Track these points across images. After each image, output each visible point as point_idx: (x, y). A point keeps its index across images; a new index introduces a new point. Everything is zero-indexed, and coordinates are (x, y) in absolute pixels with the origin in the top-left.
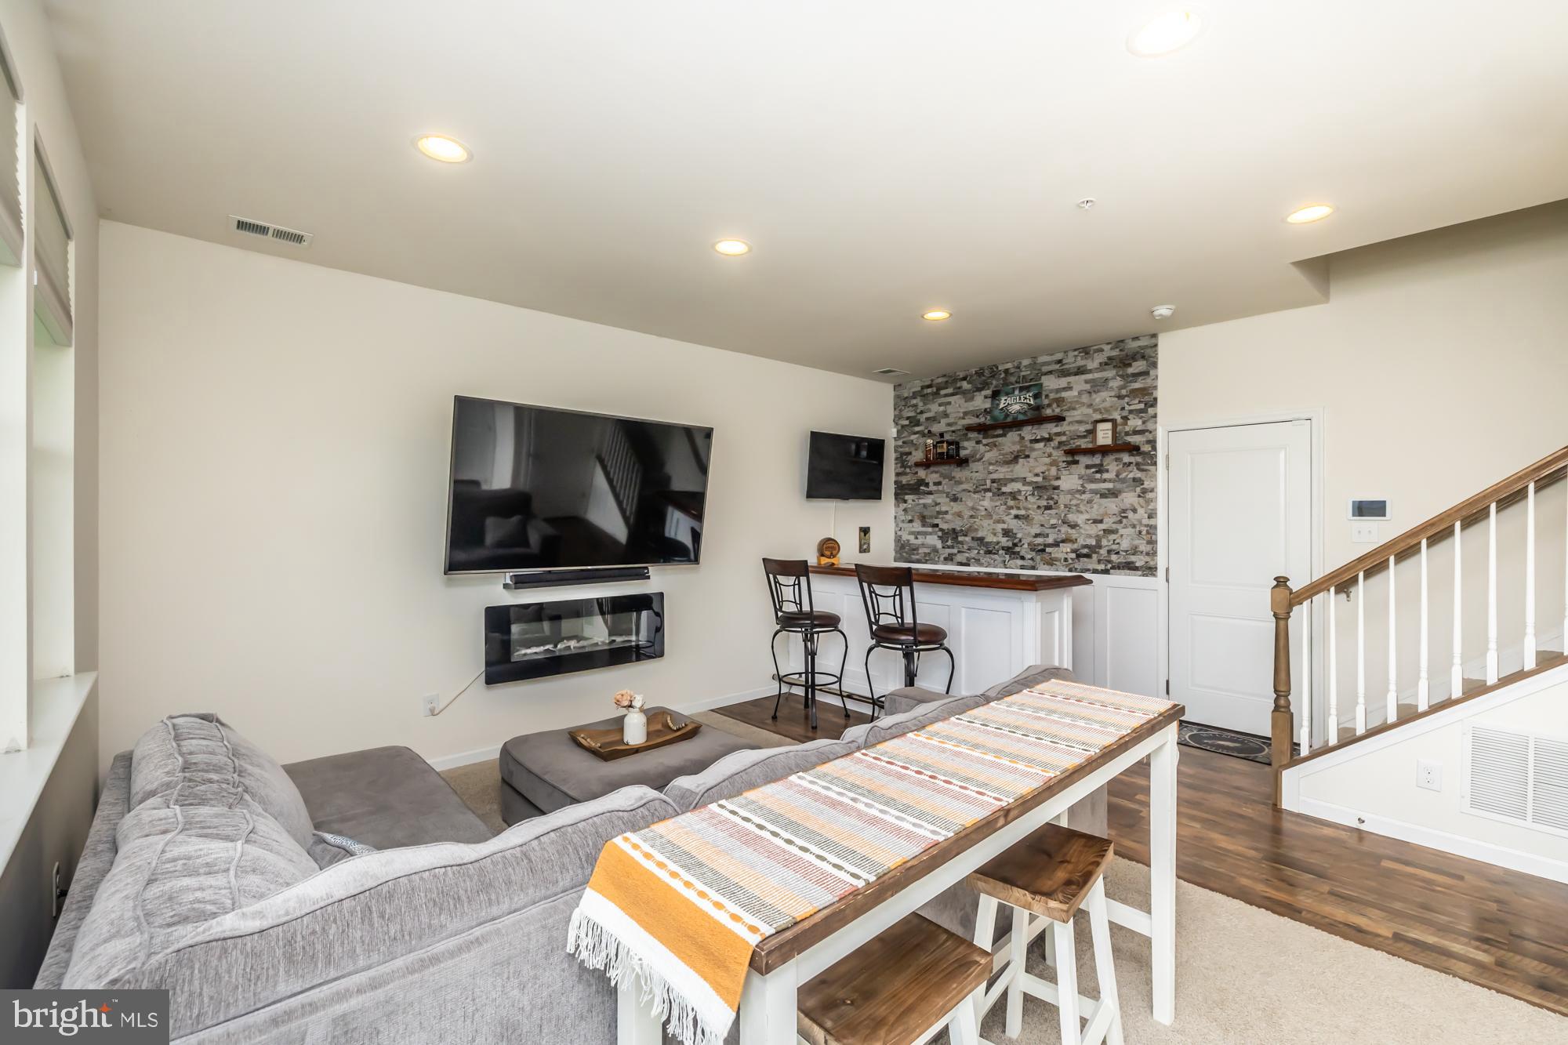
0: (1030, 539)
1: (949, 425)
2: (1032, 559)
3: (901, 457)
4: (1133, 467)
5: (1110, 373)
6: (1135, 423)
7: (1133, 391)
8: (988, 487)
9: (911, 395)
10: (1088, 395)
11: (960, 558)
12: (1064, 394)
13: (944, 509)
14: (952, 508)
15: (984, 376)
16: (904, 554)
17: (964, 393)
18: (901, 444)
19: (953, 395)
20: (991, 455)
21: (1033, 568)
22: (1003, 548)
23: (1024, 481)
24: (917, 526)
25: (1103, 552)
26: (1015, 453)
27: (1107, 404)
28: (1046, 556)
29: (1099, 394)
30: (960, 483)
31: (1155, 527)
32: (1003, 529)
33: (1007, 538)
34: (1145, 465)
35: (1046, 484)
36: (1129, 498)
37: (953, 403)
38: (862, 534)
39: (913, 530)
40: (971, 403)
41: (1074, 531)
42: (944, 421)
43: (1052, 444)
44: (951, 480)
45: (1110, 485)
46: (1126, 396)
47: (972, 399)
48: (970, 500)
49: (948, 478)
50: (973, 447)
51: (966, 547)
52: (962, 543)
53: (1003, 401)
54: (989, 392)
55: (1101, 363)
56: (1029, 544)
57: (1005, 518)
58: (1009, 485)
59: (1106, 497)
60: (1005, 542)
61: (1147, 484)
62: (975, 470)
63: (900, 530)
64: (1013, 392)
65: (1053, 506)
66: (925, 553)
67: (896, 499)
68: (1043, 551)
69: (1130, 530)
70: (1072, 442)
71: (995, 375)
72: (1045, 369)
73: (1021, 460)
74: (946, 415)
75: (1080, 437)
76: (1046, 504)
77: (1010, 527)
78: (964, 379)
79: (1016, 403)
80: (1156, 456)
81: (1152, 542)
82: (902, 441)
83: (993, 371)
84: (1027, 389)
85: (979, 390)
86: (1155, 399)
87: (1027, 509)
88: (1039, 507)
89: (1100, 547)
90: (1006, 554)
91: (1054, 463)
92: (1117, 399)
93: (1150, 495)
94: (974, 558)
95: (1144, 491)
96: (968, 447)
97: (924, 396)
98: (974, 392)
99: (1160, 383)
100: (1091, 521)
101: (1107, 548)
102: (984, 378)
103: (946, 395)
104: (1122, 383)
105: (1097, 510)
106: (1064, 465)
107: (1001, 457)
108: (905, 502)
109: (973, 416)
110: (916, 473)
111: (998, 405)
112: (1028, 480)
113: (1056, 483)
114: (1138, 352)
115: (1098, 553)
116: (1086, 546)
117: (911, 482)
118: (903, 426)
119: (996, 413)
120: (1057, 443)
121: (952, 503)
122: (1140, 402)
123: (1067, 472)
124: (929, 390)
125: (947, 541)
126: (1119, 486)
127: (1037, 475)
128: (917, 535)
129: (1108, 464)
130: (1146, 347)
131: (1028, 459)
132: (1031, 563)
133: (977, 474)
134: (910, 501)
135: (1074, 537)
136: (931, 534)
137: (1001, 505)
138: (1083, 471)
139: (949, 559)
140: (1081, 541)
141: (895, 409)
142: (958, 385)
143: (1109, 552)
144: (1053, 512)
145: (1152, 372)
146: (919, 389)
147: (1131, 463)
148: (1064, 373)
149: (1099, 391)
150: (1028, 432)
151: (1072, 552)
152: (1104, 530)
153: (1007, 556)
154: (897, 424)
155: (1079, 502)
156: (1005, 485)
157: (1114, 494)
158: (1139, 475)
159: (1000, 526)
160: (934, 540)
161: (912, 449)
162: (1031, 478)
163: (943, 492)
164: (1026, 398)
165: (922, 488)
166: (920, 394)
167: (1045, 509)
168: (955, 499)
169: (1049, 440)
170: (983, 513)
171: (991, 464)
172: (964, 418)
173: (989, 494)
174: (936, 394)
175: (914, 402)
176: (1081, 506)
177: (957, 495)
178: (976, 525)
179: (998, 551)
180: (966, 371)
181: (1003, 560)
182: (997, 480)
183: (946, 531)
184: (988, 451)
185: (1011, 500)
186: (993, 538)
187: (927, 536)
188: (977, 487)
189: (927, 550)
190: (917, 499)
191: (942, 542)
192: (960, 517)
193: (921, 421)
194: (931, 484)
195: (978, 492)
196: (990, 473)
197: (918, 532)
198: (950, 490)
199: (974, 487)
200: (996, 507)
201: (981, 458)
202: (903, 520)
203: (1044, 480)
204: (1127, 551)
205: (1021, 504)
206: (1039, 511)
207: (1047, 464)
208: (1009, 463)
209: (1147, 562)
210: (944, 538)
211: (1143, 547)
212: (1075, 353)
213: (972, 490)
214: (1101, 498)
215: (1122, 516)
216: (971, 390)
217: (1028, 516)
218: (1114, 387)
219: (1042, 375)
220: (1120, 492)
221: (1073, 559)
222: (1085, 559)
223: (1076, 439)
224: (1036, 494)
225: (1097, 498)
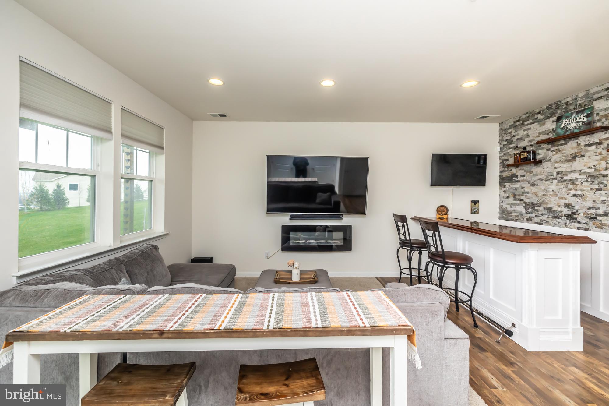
0: (585, 210)
1: (530, 141)
2: (587, 223)
3: (503, 162)
8: (555, 177)
9: (508, 127)
11: (536, 219)
13: (526, 190)
14: (532, 190)
15: (552, 109)
16: (504, 216)
17: (539, 121)
18: (503, 155)
19: (532, 123)
20: (557, 157)
21: (587, 229)
22: (565, 215)
23: (580, 172)
24: (511, 200)
26: (574, 155)
28: (596, 221)
30: (536, 175)
32: (565, 203)
33: (568, 209)
35: (598, 173)
37: (532, 128)
38: (473, 204)
39: (509, 202)
40: (543, 127)
42: (527, 140)
43: (602, 146)
44: (531, 174)
47: (544, 124)
48: (543, 185)
49: (529, 172)
50: (545, 153)
51: (540, 213)
52: (537, 211)
53: (564, 122)
54: (555, 118)
56: (584, 214)
57: (566, 196)
58: (569, 175)
60: (566, 211)
62: (545, 167)
63: (502, 202)
64: (571, 116)
65: (603, 188)
66: (515, 216)
67: (500, 185)
68: (595, 218)
71: (559, 107)
72: (596, 96)
73: (578, 159)
74: (528, 136)
76: (597, 187)
77: (570, 202)
78: (539, 113)
82: (503, 153)
83: (558, 105)
85: (549, 118)
87: (582, 190)
88: (592, 189)
90: (567, 219)
91: (604, 159)
94: (545, 220)
96: (541, 153)
97: (515, 127)
98: (545, 120)
102: (552, 110)
103: (528, 124)
107: (564, 158)
108: (505, 186)
109: (545, 134)
110: (511, 170)
111: (560, 125)
112: (583, 171)
113: (605, 173)
117: (508, 176)
118: (504, 145)
119: (559, 130)
120: (606, 145)
121: (532, 187)
124: (518, 123)
125: (528, 209)
127: (590, 168)
128: (511, 205)
131: (583, 158)
132: (584, 226)
133: (547, 169)
134: (507, 186)
136: (519, 205)
137: (564, 188)
139: (530, 220)
141: (500, 136)
142: (535, 117)
144: (603, 192)
146: (513, 123)
150: (583, 140)
153: (568, 221)
154: (501, 144)
156: (566, 175)
159: (562, 202)
160: (520, 208)
161: (509, 157)
162: (585, 170)
163: (526, 181)
165: (514, 179)
166: (514, 126)
167: (597, 191)
168: (533, 185)
169: (600, 143)
170: (551, 193)
171: (556, 162)
172: (539, 136)
173: (555, 182)
174: (522, 124)
175: (510, 131)
177: (535, 182)
178: (547, 200)
179: (561, 217)
180: (539, 108)
181: (564, 223)
182: (560, 173)
183: (528, 203)
184: (555, 155)
185: (571, 185)
186: (557, 209)
187: (517, 206)
188: (547, 177)
189: (517, 214)
190: (511, 185)
191: (525, 210)
192: (536, 195)
193: (514, 141)
194: (519, 176)
195: (548, 180)
196: (556, 169)
197: (512, 204)
198: (530, 180)
199: (546, 177)
200: (560, 190)
201: (550, 160)
202: (504, 197)
203: (596, 171)
205: (578, 187)
206: (592, 192)
207: (597, 160)
208: (569, 161)
210: (527, 207)
213: (544, 179)
216: (543, 119)
217: (584, 195)
219: (594, 101)
224: (589, 180)
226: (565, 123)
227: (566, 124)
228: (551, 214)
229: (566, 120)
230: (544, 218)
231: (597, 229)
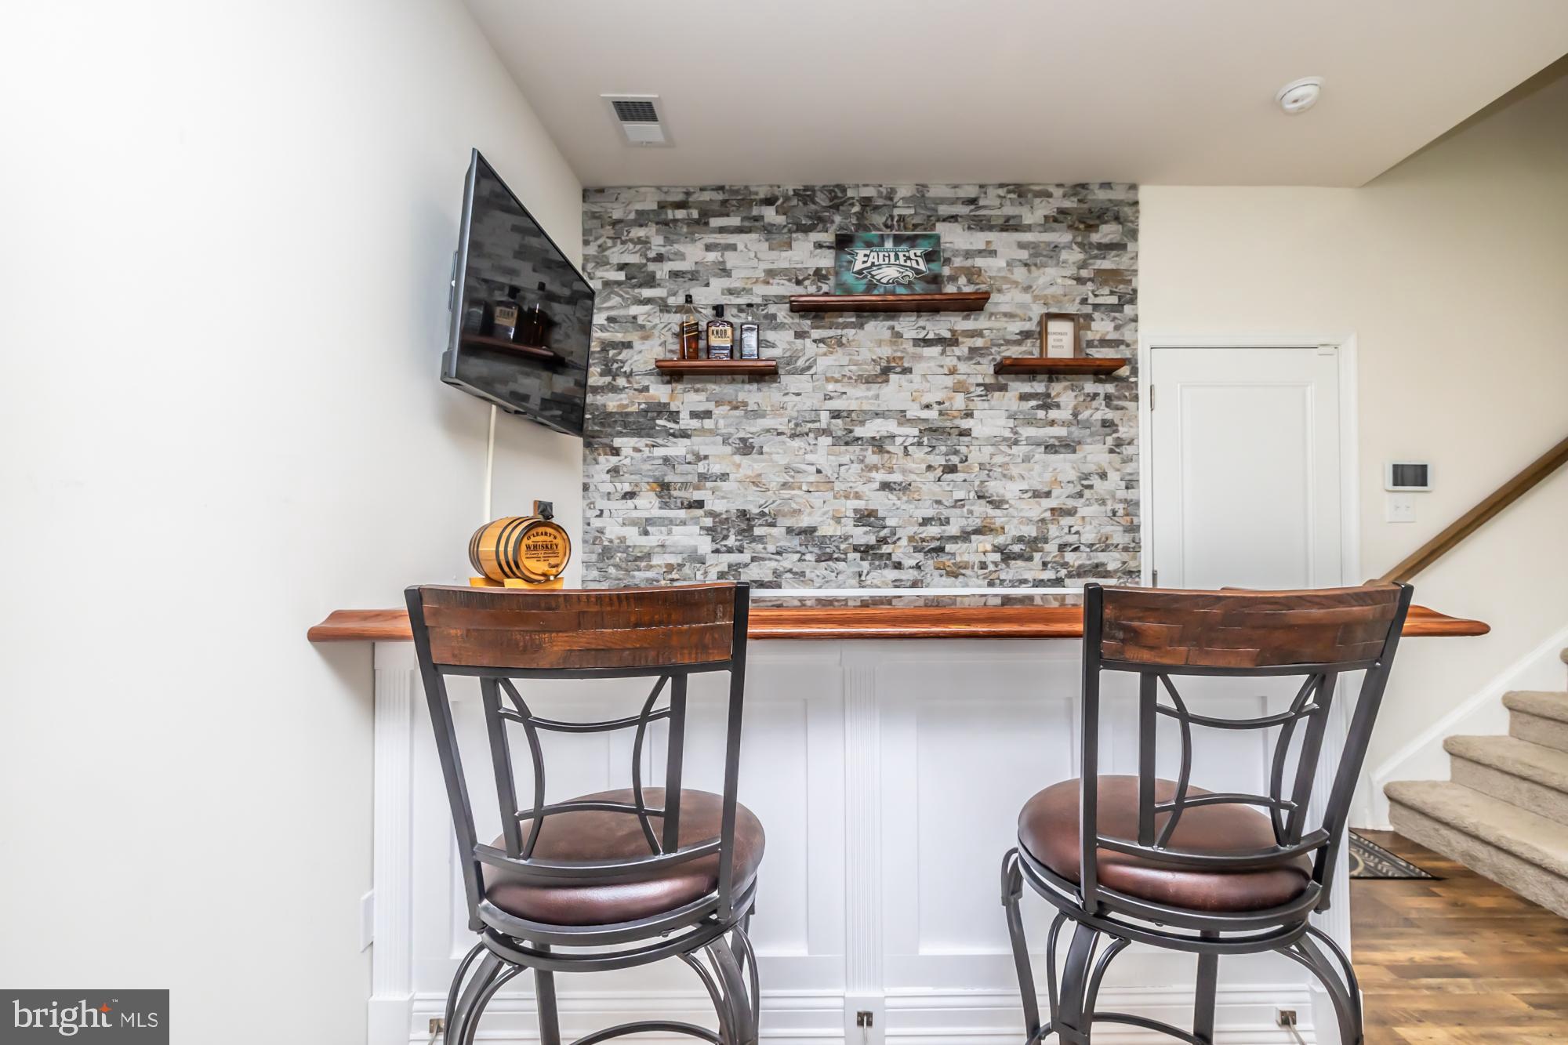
0: (912, 530)
1: (730, 292)
2: (918, 567)
4: (1100, 402)
5: (1063, 237)
6: (1102, 327)
7: (1099, 272)
8: (823, 425)
9: (631, 217)
10: (1024, 270)
12: (979, 262)
13: (716, 469)
14: (739, 466)
15: (814, 203)
16: (612, 570)
17: (768, 230)
18: (603, 321)
19: (740, 230)
20: (828, 362)
21: (915, 584)
22: (856, 549)
23: (902, 417)
24: (648, 504)
25: (1051, 548)
26: (884, 364)
27: (1059, 291)
28: (944, 558)
29: (1042, 270)
30: (758, 414)
31: (1137, 504)
32: (856, 511)
33: (865, 529)
34: (1119, 398)
35: (948, 424)
36: (1095, 454)
37: (740, 247)
39: (635, 514)
40: (784, 254)
41: (998, 512)
42: (717, 284)
43: (957, 351)
44: (735, 409)
45: (1061, 432)
46: (1090, 279)
47: (786, 246)
48: (781, 453)
49: (727, 404)
50: (789, 343)
51: (771, 548)
52: (761, 539)
53: (860, 258)
54: (828, 237)
55: (1046, 217)
56: (911, 539)
57: (860, 488)
58: (868, 424)
59: (1056, 452)
60: (860, 535)
61: (1123, 432)
62: (793, 391)
64: (882, 244)
65: (959, 465)
67: (589, 444)
68: (942, 550)
69: (1095, 509)
70: (994, 350)
71: (842, 204)
72: (944, 210)
73: (892, 377)
74: (725, 272)
75: (1008, 342)
76: (944, 463)
77: (871, 507)
79: (889, 265)
80: (1136, 383)
81: (1133, 529)
83: (836, 197)
84: (912, 241)
85: (806, 230)
86: (1135, 291)
87: (904, 472)
88: (930, 468)
89: (1046, 541)
90: (862, 559)
91: (959, 388)
92: (1075, 282)
93: (1128, 450)
94: (790, 571)
95: (1119, 443)
96: (781, 343)
97: (666, 223)
98: (790, 231)
99: (1142, 265)
100: (1030, 494)
101: (1058, 541)
102: (813, 207)
103: (722, 230)
104: (1082, 256)
105: (1040, 475)
106: (980, 390)
107: (853, 368)
108: (616, 452)
109: (790, 280)
110: (646, 389)
112: (909, 415)
113: (965, 424)
114: (1107, 209)
115: (1041, 550)
116: (1020, 539)
117: (633, 410)
119: (849, 278)
120: (966, 350)
121: (737, 458)
122: (1112, 293)
123: (986, 405)
124: (680, 214)
125: (726, 537)
126: (1076, 432)
127: (928, 407)
128: (645, 527)
129: (1058, 395)
130: (1119, 203)
131: (908, 376)
132: (913, 574)
133: (798, 399)
134: (624, 452)
135: (998, 522)
136: (683, 523)
137: (852, 462)
138: (1015, 405)
140: (1013, 530)
141: (586, 242)
142: (755, 211)
143: (1062, 548)
144: (958, 477)
145: (1130, 246)
146: (654, 206)
147: (1096, 395)
148: (980, 224)
149: (1044, 266)
150: (909, 326)
151: (994, 552)
152: (1052, 510)
153: (866, 565)
155: (1007, 459)
156: (862, 423)
157: (1068, 446)
158: (1110, 415)
160: (691, 536)
161: (634, 337)
162: (914, 412)
163: (713, 432)
164: (909, 258)
165: (658, 422)
167: (944, 472)
168: (746, 448)
169: (953, 342)
170: (812, 479)
171: (828, 380)
172: (768, 283)
173: (825, 441)
174: (701, 223)
175: (638, 232)
176: (1011, 466)
177: (751, 440)
178: (795, 502)
179: (846, 554)
180: (771, 186)
181: (854, 573)
182: (845, 414)
183: (724, 516)
184: (825, 355)
185: (874, 453)
186: (833, 528)
187: (675, 528)
188: (797, 425)
189: (673, 560)
190: (647, 445)
191: (713, 541)
192: (758, 486)
193: (658, 277)
194: (684, 416)
195: (801, 435)
196: (829, 399)
197: (647, 519)
198: (732, 430)
199: (792, 425)
200: (842, 468)
201: (809, 368)
202: (609, 493)
203: (942, 417)
204: (1093, 545)
205: (894, 461)
206: (931, 476)
207: (946, 388)
208: (869, 380)
209: (1124, 563)
210: (719, 530)
211: (1120, 538)
212: (1002, 192)
213: (786, 432)
214: (1045, 453)
215: (1083, 485)
216: (785, 226)
217: (910, 485)
218: (1070, 261)
219: (938, 220)
220: (1079, 443)
221: (996, 564)
222: (1020, 563)
223: (1002, 345)
224: (926, 443)
225: (1039, 454)
226: (866, 259)
227: (868, 264)
228: (810, 549)
229: (868, 252)
230: (787, 564)
231: (944, 578)
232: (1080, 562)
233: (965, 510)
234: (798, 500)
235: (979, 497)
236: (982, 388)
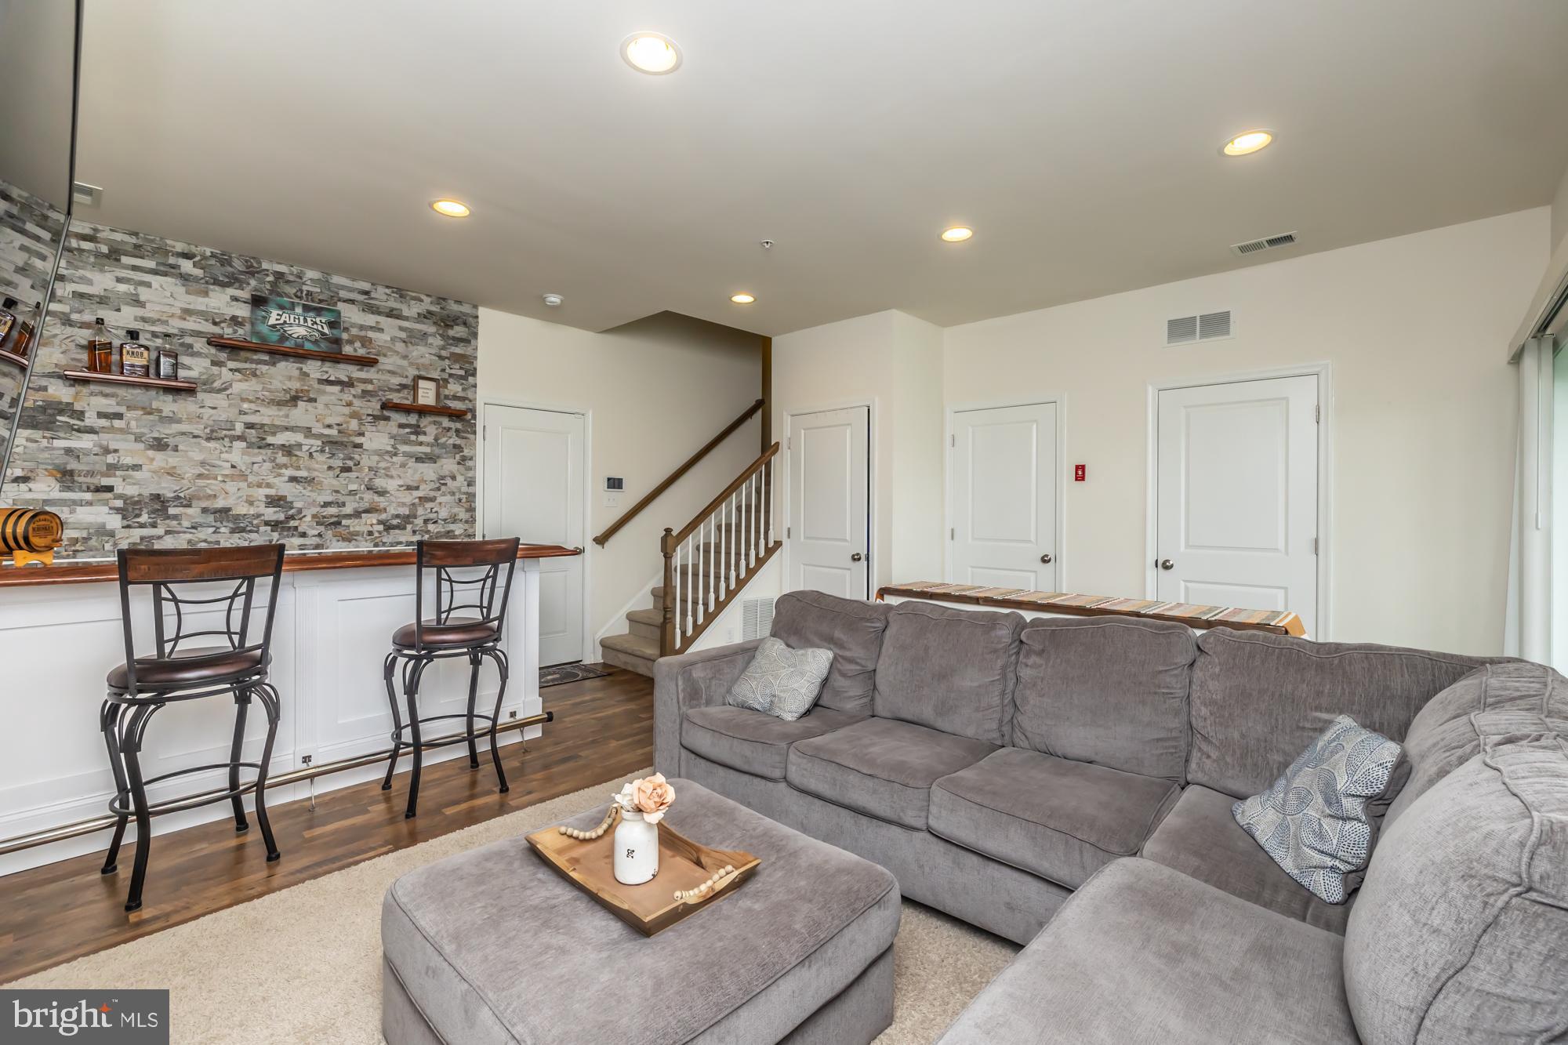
0: (314, 510)
1: (149, 321)
2: (320, 535)
4: (452, 433)
5: (430, 328)
6: (454, 388)
7: (453, 354)
8: (238, 433)
10: (403, 344)
12: (370, 334)
13: (128, 460)
14: (152, 460)
15: (231, 266)
17: (185, 278)
19: (155, 272)
20: (239, 387)
21: (317, 547)
22: (267, 523)
23: (308, 432)
25: (419, 521)
26: (293, 393)
27: (426, 362)
28: (340, 529)
29: (415, 347)
30: (172, 419)
31: (474, 495)
32: (267, 496)
33: (275, 509)
34: (464, 432)
35: (345, 439)
36: (448, 465)
37: (155, 285)
39: (29, 496)
40: (201, 299)
41: (382, 499)
43: (353, 391)
44: (148, 414)
45: (428, 450)
46: (447, 358)
47: (203, 293)
48: (196, 452)
49: (140, 408)
51: (186, 524)
52: (175, 517)
54: (245, 294)
55: (418, 314)
56: (314, 516)
57: (271, 480)
58: (279, 435)
59: (423, 462)
60: (271, 514)
61: (466, 452)
62: (208, 405)
65: (354, 468)
68: (339, 523)
69: (448, 498)
70: (380, 393)
71: (257, 272)
72: (343, 294)
73: (300, 403)
74: (138, 302)
75: (391, 390)
76: (341, 465)
77: (281, 494)
78: (185, 256)
79: (299, 325)
80: (475, 424)
81: (471, 510)
83: (252, 266)
84: (319, 311)
85: (223, 284)
86: (475, 369)
87: (309, 470)
88: (330, 468)
89: (415, 517)
90: (272, 531)
91: (354, 415)
92: (437, 358)
93: (469, 463)
95: (464, 459)
96: (196, 367)
98: (207, 283)
99: (480, 354)
100: (405, 488)
101: (424, 517)
102: (230, 269)
103: (135, 268)
104: (442, 343)
105: (412, 476)
106: (369, 419)
107: (266, 393)
109: (207, 320)
112: (314, 431)
113: (358, 440)
114: (459, 317)
115: (412, 523)
116: (397, 516)
119: (264, 329)
120: (360, 391)
121: (151, 453)
122: (461, 368)
123: (374, 429)
124: (87, 246)
125: (138, 516)
126: (437, 451)
127: (329, 426)
129: (425, 426)
130: (465, 314)
131: (314, 404)
132: (315, 540)
133: (213, 411)
135: (382, 506)
136: (90, 504)
137: (264, 461)
138: (395, 430)
140: (392, 510)
142: (172, 260)
143: (426, 521)
144: (353, 475)
145: (472, 342)
147: (449, 429)
148: (372, 309)
149: (417, 344)
150: (313, 368)
151: (379, 524)
152: (420, 498)
153: (276, 534)
155: (389, 465)
156: (274, 434)
157: (431, 459)
158: (458, 442)
159: (262, 492)
162: (318, 429)
163: (121, 431)
165: (59, 418)
167: (341, 471)
168: (160, 445)
169: (349, 384)
170: (227, 472)
171: (243, 400)
172: (184, 318)
173: (239, 445)
176: (392, 469)
177: (165, 440)
178: (210, 489)
179: (258, 527)
182: (258, 426)
183: (136, 499)
184: (240, 381)
185: (283, 455)
186: (246, 509)
187: (80, 508)
188: (212, 431)
189: (77, 534)
190: (44, 437)
191: (124, 518)
192: (172, 476)
194: (90, 415)
195: (216, 439)
196: (244, 414)
198: (145, 430)
199: (208, 431)
200: (255, 465)
201: (225, 389)
203: (340, 435)
204: (447, 519)
205: (301, 462)
206: (331, 473)
207: (344, 415)
208: (280, 404)
209: (466, 530)
210: (130, 510)
211: (463, 515)
212: (388, 291)
213: (202, 435)
214: (416, 462)
215: (440, 483)
216: (202, 278)
217: (314, 479)
218: (435, 345)
219: (339, 301)
220: (438, 457)
221: (380, 532)
222: (397, 531)
223: (386, 391)
224: (327, 451)
225: (411, 463)
226: (279, 317)
227: (281, 322)
228: (225, 524)
229: (281, 313)
230: (202, 536)
231: (340, 543)
232: (438, 530)
233: (357, 497)
234: (213, 487)
235: (368, 489)
236: (371, 417)
